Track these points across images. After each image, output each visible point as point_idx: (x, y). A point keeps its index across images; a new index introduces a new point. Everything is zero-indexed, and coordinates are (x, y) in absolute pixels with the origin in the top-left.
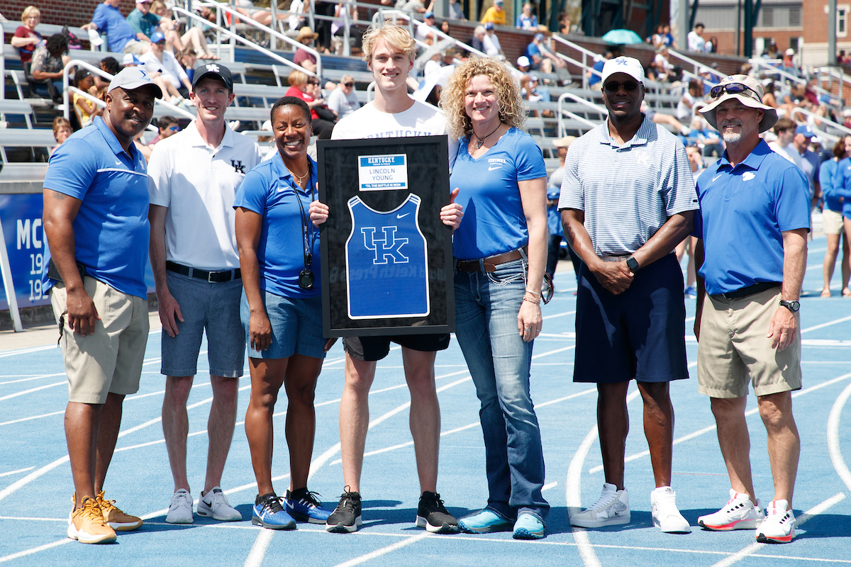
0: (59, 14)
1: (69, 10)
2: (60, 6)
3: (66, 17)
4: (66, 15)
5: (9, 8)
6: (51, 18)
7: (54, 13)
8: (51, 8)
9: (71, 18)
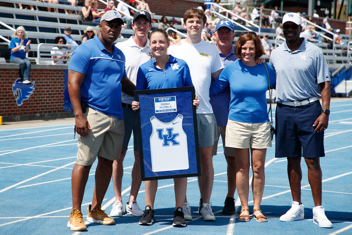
0: (173, 13)
1: (176, 12)
2: (174, 11)
3: (175, 14)
4: (175, 13)
5: (156, 11)
6: (170, 14)
7: (171, 13)
8: (170, 11)
9: (177, 15)
